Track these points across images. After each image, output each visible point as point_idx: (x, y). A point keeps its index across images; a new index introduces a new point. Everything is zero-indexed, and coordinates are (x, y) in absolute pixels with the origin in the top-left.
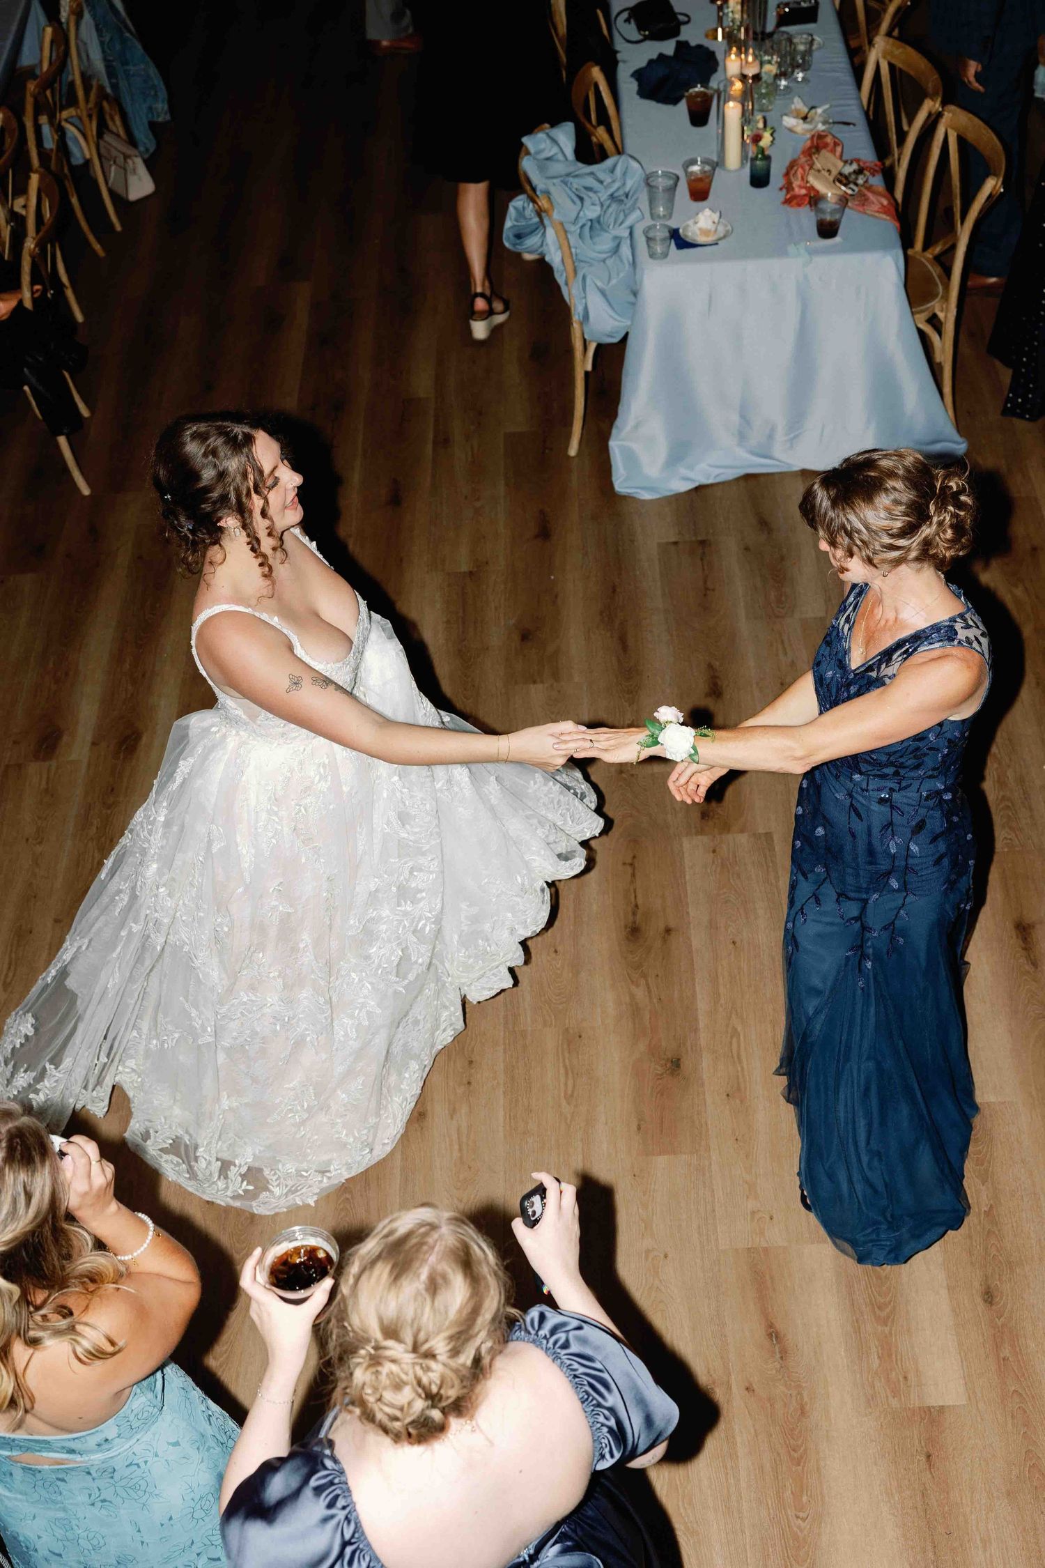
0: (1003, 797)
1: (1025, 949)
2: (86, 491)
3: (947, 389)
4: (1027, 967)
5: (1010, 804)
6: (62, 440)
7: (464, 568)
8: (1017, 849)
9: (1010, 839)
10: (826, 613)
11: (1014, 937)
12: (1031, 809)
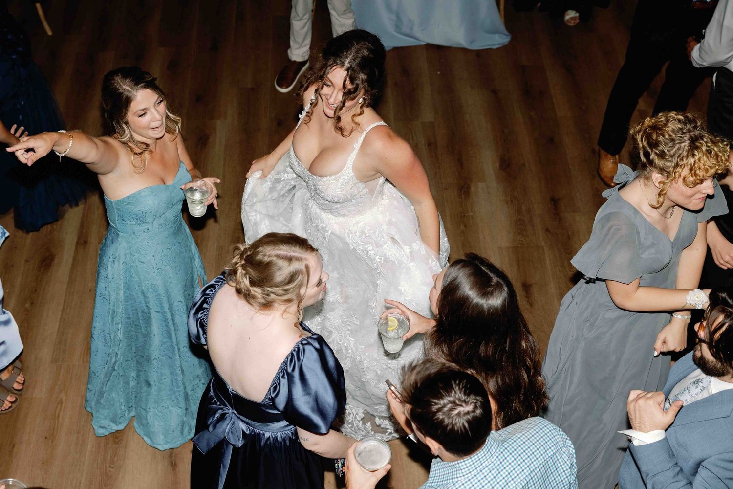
0: (520, 219)
1: (526, 297)
2: (50, 33)
3: (502, 7)
4: (527, 306)
5: (522, 222)
6: (38, 5)
7: (249, 86)
8: (525, 246)
9: (522, 241)
10: (435, 119)
11: (522, 290)
12: (533, 226)
